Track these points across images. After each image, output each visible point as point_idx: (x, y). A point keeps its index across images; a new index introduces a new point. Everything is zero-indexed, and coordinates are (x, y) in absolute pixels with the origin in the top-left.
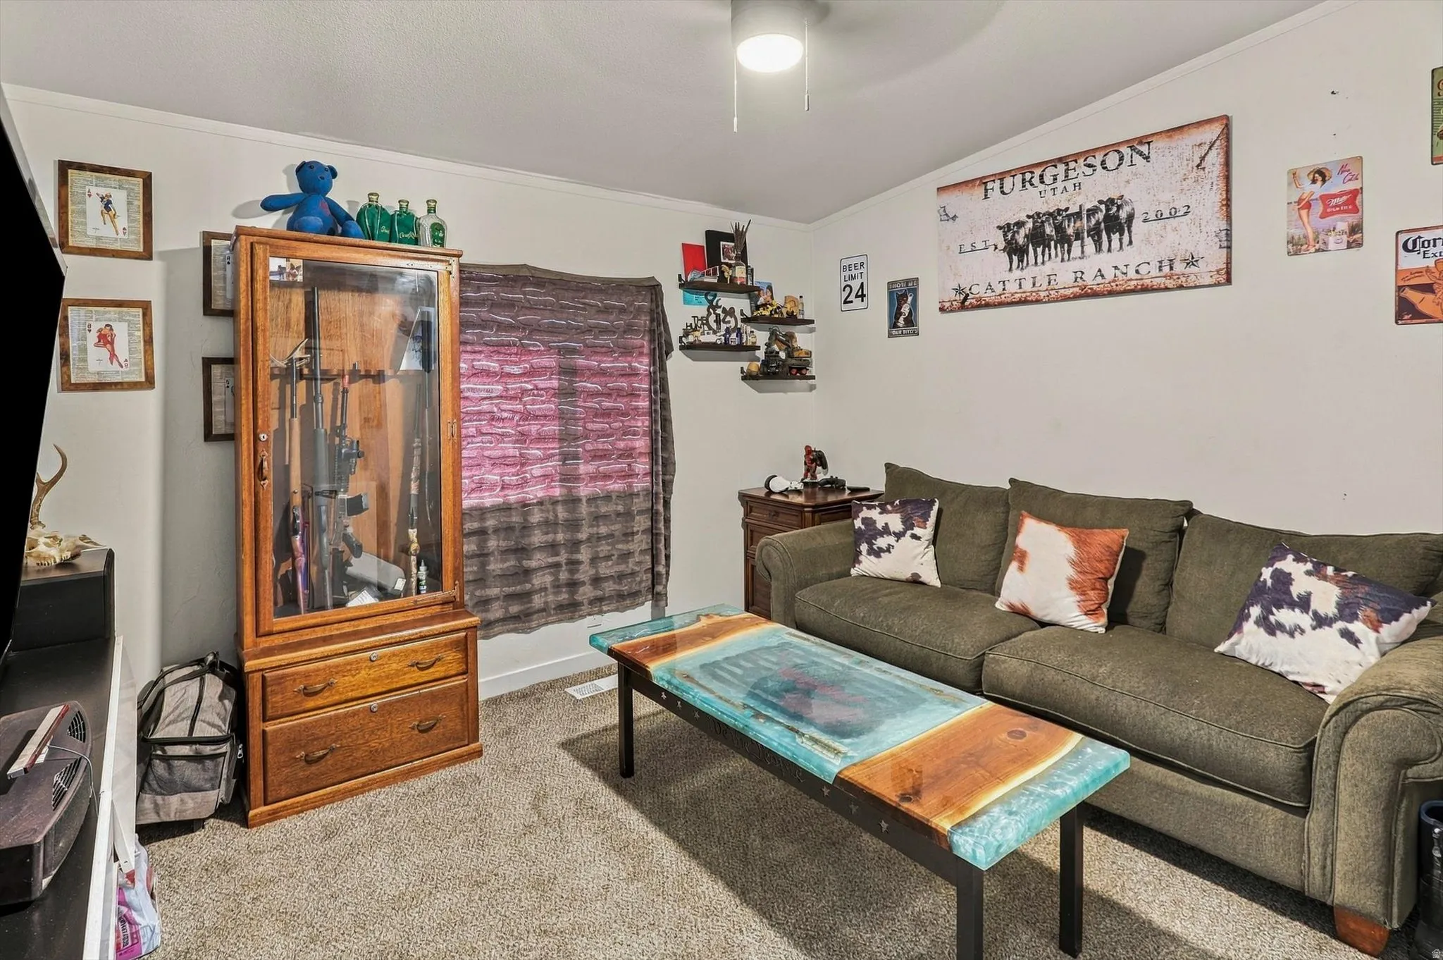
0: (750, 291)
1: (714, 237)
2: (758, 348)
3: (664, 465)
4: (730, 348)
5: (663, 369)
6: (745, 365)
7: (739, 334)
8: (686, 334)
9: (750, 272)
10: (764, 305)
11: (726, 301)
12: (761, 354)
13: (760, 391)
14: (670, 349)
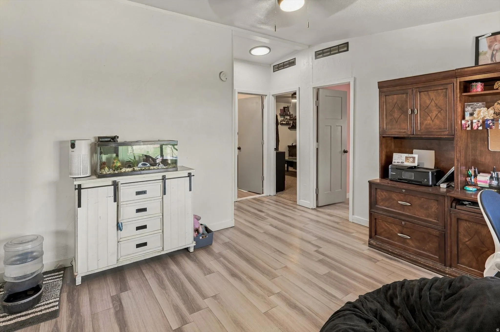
0: (290, 115)
1: (284, 108)
2: (291, 124)
3: (278, 140)
4: (287, 124)
5: (278, 127)
6: (289, 126)
7: (288, 122)
8: (281, 122)
9: (290, 113)
10: (292, 118)
11: (286, 117)
12: (291, 125)
13: (291, 130)
14: (279, 124)
